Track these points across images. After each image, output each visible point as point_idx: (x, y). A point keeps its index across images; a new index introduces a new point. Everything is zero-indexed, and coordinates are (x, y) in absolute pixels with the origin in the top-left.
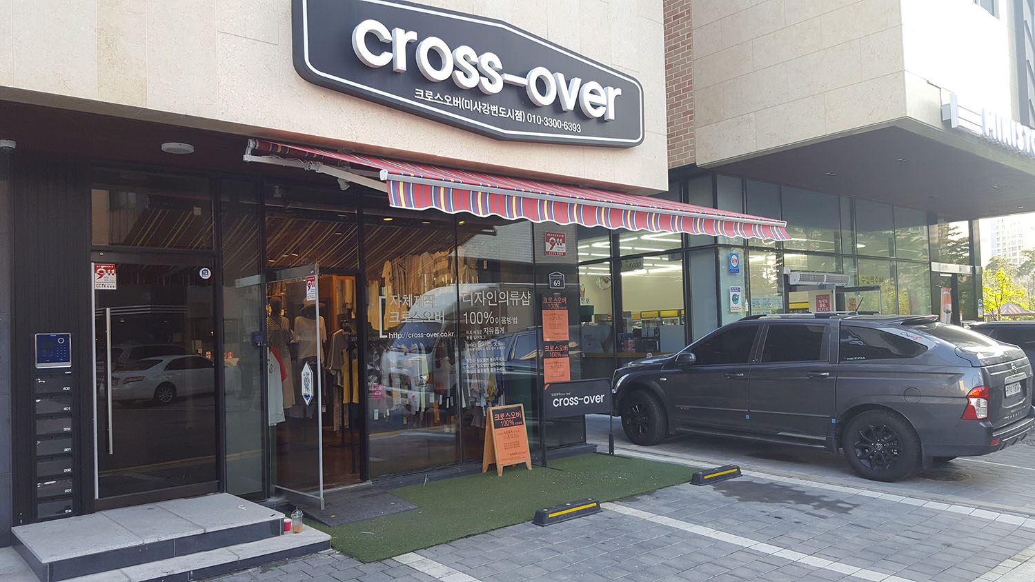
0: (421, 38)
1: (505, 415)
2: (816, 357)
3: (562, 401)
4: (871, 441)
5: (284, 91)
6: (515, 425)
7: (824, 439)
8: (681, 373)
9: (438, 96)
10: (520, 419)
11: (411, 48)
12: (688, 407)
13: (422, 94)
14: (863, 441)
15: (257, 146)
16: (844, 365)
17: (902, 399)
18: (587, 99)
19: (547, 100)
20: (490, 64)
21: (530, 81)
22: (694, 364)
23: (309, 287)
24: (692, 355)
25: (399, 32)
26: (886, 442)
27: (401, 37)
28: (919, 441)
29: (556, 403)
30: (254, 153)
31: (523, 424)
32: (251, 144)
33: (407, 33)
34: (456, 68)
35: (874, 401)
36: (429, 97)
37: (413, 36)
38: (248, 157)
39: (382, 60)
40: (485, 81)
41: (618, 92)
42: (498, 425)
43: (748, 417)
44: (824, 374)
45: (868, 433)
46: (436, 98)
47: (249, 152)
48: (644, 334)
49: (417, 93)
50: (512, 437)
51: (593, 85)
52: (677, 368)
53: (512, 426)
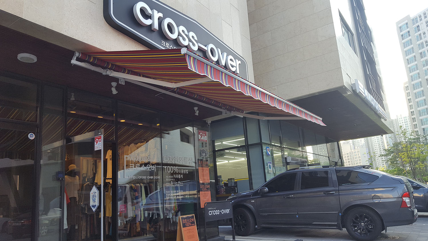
0: (164, 18)
1: (187, 220)
2: (327, 185)
3: (213, 212)
4: (359, 222)
5: (98, 27)
6: (192, 226)
7: (336, 223)
8: (260, 197)
9: (171, 46)
10: (193, 223)
11: (160, 20)
12: (267, 214)
13: (164, 43)
14: (354, 223)
15: (80, 56)
16: (341, 188)
17: (371, 201)
18: (230, 62)
19: (215, 59)
20: (193, 37)
21: (208, 49)
22: (267, 193)
23: (97, 143)
24: (267, 188)
25: (155, 12)
26: (366, 222)
27: (157, 15)
28: (382, 220)
29: (210, 213)
30: (78, 59)
31: (195, 225)
32: (77, 54)
33: (159, 13)
34: (179, 34)
35: (358, 202)
36: (168, 46)
37: (161, 15)
38: (74, 62)
39: (148, 22)
40: (191, 44)
41: (240, 62)
42: (184, 226)
43: (297, 216)
44: (332, 192)
45: (356, 218)
46: (170, 47)
47: (75, 58)
48: (229, 185)
49: (162, 42)
50: (191, 232)
51: (231, 57)
52: (258, 195)
53: (190, 226)
